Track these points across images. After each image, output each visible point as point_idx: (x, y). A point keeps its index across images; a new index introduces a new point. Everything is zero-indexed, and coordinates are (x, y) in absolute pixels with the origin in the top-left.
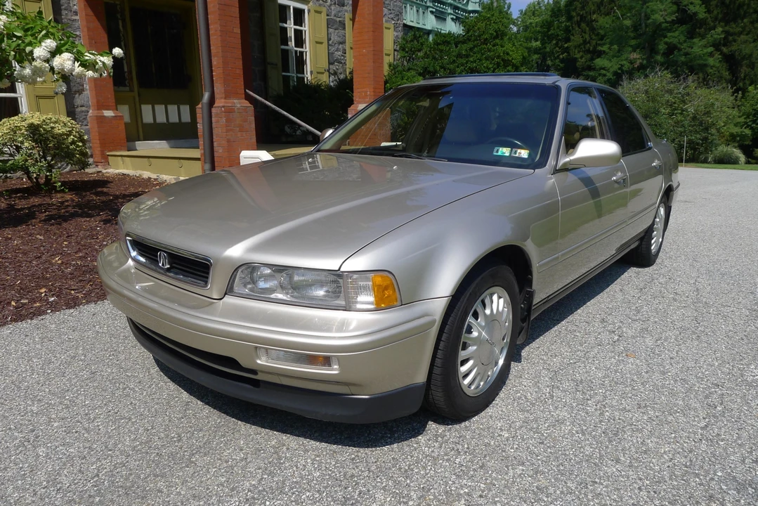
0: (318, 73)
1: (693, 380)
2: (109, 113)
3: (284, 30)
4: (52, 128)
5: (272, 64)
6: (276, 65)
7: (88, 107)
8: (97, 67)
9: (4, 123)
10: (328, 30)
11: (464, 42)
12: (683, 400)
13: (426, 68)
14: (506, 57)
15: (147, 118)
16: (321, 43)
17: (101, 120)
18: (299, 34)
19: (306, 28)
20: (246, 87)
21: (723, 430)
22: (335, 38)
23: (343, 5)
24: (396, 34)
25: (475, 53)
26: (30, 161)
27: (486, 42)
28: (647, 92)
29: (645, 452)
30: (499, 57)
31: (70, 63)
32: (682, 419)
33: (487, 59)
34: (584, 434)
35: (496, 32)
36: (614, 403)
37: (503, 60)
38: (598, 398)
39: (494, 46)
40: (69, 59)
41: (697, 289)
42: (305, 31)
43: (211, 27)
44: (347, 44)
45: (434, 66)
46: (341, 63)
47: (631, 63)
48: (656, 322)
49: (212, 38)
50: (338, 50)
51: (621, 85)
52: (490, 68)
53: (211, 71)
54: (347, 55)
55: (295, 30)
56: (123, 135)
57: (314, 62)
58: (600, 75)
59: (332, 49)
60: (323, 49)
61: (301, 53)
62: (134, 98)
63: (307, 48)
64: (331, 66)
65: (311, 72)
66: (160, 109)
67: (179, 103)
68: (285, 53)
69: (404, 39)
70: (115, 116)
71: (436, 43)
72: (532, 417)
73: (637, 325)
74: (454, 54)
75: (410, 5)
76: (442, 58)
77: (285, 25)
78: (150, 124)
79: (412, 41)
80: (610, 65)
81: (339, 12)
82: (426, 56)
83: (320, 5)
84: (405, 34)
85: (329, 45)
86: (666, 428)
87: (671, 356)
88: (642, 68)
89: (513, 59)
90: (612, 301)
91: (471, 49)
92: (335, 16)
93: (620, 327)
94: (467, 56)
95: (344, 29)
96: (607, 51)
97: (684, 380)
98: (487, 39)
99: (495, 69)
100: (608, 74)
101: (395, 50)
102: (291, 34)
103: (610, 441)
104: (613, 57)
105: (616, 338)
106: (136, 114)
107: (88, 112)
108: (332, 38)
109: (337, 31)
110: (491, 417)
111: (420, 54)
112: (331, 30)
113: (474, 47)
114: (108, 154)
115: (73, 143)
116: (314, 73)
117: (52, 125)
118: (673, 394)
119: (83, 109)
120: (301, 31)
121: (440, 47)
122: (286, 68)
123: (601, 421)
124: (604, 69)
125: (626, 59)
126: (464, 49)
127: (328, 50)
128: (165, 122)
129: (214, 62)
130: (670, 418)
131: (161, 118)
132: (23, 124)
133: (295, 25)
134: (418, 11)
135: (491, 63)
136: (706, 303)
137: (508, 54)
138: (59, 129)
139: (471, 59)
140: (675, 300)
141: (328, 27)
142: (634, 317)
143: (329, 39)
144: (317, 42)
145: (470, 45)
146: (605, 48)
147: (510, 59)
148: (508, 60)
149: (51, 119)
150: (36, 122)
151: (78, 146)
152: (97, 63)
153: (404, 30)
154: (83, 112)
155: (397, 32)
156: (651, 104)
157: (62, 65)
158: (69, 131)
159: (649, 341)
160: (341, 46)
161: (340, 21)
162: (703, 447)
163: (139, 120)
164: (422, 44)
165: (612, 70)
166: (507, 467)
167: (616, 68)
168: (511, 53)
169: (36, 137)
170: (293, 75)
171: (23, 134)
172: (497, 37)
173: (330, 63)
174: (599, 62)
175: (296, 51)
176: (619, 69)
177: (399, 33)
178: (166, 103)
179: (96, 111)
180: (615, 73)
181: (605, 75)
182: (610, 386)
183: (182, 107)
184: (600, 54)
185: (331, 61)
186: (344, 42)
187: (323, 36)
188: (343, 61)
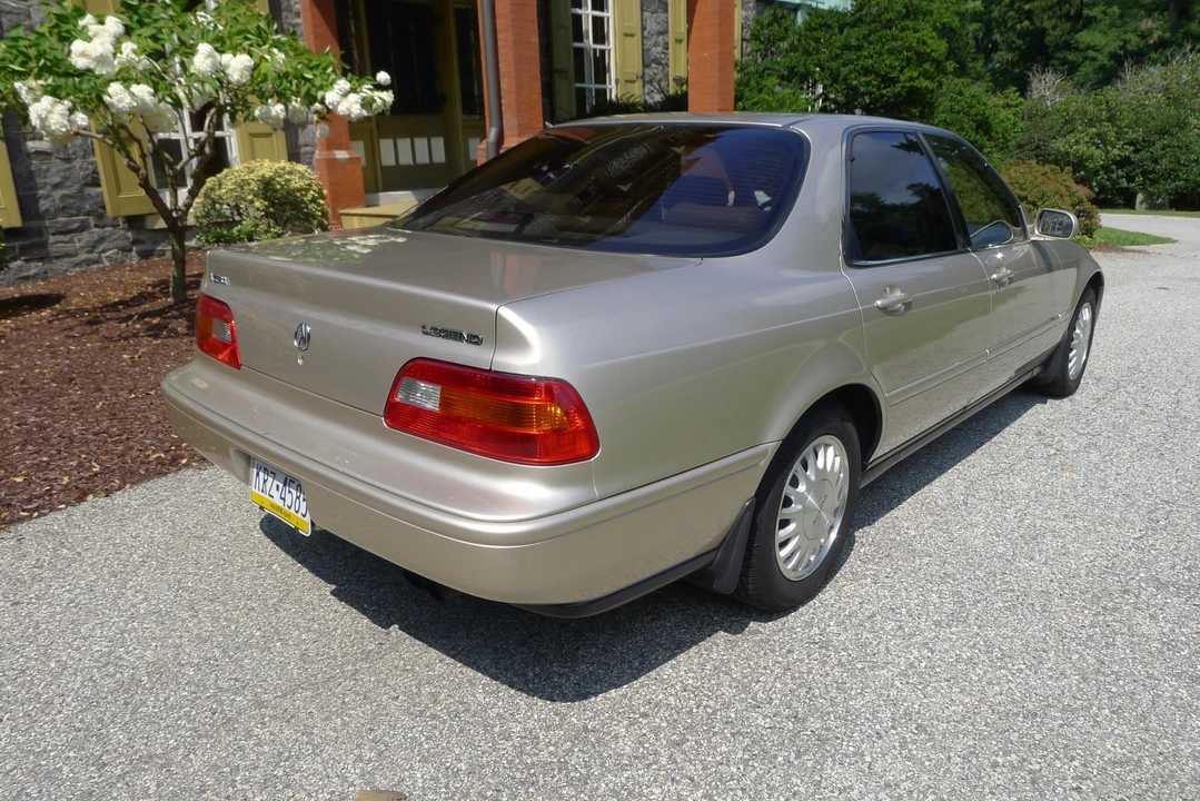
0: (627, 81)
1: (1138, 495)
2: (341, 155)
3: (578, 19)
4: (288, 181)
5: (562, 72)
6: (567, 72)
7: (314, 146)
8: (374, 106)
9: (226, 176)
10: (642, 15)
11: (853, 26)
12: (1121, 513)
13: (793, 68)
14: (922, 49)
15: (387, 159)
16: (632, 35)
17: (332, 164)
18: (599, 23)
19: (609, 14)
20: (545, 120)
21: (1160, 541)
22: (652, 26)
24: (744, 13)
25: (870, 43)
26: (262, 226)
27: (889, 24)
28: (1166, 89)
29: (1064, 554)
30: (909, 49)
31: (358, 106)
32: (1113, 529)
33: (890, 52)
34: (998, 536)
35: (906, 7)
36: (1038, 512)
37: (916, 53)
38: (1019, 507)
39: (903, 30)
40: (356, 102)
41: (1178, 401)
42: (608, 19)
43: (500, 36)
44: (670, 34)
45: (805, 64)
46: (661, 64)
47: (1143, 36)
48: (1109, 437)
49: (501, 52)
50: (656, 45)
51: (1120, 78)
52: (895, 67)
53: (500, 98)
54: (670, 51)
55: (594, 18)
56: (360, 185)
57: (621, 68)
58: (1086, 58)
59: (648, 43)
60: (635, 45)
61: (602, 52)
62: (371, 131)
63: (611, 45)
64: (647, 71)
65: (617, 81)
66: (404, 143)
67: (429, 135)
68: (579, 53)
69: (757, 21)
70: (350, 159)
71: (809, 28)
72: (942, 520)
73: (1083, 440)
74: (838, 44)
76: (818, 52)
77: (578, 11)
78: (392, 167)
79: (770, 24)
80: (1105, 42)
82: (793, 48)
84: (760, 13)
85: (643, 37)
86: (1093, 536)
87: (1119, 472)
88: (1162, 44)
89: (932, 51)
90: (1055, 411)
91: (866, 37)
93: (1060, 441)
94: (859, 48)
95: (666, 10)
96: (1100, 16)
97: (1128, 496)
98: (890, 19)
99: (903, 69)
100: (1100, 58)
101: (743, 40)
102: (588, 26)
103: (1026, 543)
104: (1112, 25)
105: (1053, 452)
106: (373, 152)
107: (313, 153)
108: (648, 27)
109: (655, 15)
110: (897, 518)
111: (784, 45)
112: (646, 14)
113: (869, 35)
114: (341, 211)
115: (314, 200)
116: (622, 82)
117: (287, 177)
118: (1109, 507)
119: (308, 149)
120: (602, 19)
121: (815, 34)
122: (580, 77)
123: (1019, 527)
124: (1093, 48)
125: (1135, 31)
126: (853, 36)
127: (643, 45)
128: (411, 162)
129: (504, 85)
130: (1099, 529)
131: (406, 159)
132: (252, 176)
133: (594, 8)
135: (897, 59)
136: (1185, 417)
137: (924, 43)
138: (296, 183)
139: (865, 53)
140: (1143, 413)
141: (642, 10)
142: (1082, 431)
143: (643, 29)
144: (626, 35)
145: (865, 30)
146: (1096, 12)
147: (928, 51)
148: (925, 53)
149: (284, 169)
150: (268, 174)
151: (319, 205)
152: (374, 101)
153: (758, 5)
154: (307, 153)
155: (746, 10)
156: (1173, 111)
157: (349, 110)
158: (309, 185)
159: (1094, 456)
160: (661, 38)
162: (1131, 554)
163: (378, 161)
164: (786, 30)
165: (1106, 51)
166: (914, 557)
167: (1114, 46)
168: (929, 42)
169: (269, 194)
170: (590, 86)
171: (252, 190)
172: (907, 16)
173: (645, 65)
174: (1085, 37)
175: (595, 50)
176: (1121, 48)
177: (750, 12)
178: (412, 135)
179: (326, 153)
180: (1113, 56)
181: (1094, 59)
182: (1036, 497)
183: (433, 140)
184: (1089, 22)
185: (647, 61)
186: (665, 32)
187: (634, 24)
188: (663, 62)
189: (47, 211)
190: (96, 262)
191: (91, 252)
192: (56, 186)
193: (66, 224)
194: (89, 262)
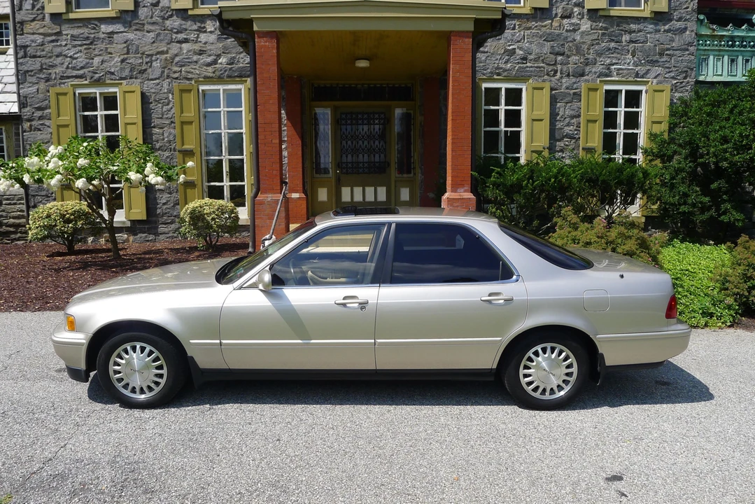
0: (535, 152)
2: (295, 195)
3: (492, 113)
10: (552, 105)
16: (542, 120)
18: (512, 115)
19: (522, 107)
22: (565, 112)
23: (582, 75)
24: (676, 95)
42: (521, 110)
44: (582, 117)
46: (575, 138)
50: (568, 125)
54: (581, 129)
55: (506, 110)
57: (529, 140)
59: (558, 125)
60: (544, 126)
61: (514, 132)
63: (524, 130)
65: (526, 152)
66: (358, 190)
67: (376, 185)
68: (493, 134)
70: (301, 198)
75: (714, 56)
77: (494, 108)
81: (575, 83)
83: (544, 81)
85: (555, 121)
92: (567, 88)
95: (580, 101)
102: (500, 117)
106: (332, 194)
108: (560, 113)
109: (569, 105)
112: (556, 104)
120: (516, 111)
127: (552, 126)
128: (361, 200)
131: (358, 198)
133: (507, 104)
134: (732, 61)
141: (552, 103)
144: (534, 120)
155: (678, 93)
160: (574, 121)
161: (574, 94)
163: (339, 199)
170: (500, 155)
173: (554, 140)
175: (506, 132)
177: (686, 94)
178: (364, 185)
183: (379, 189)
185: (557, 136)
186: (579, 116)
187: (544, 112)
188: (577, 136)
189: (159, 214)
190: (176, 237)
191: (175, 233)
192: (164, 204)
193: (166, 220)
194: (173, 237)
